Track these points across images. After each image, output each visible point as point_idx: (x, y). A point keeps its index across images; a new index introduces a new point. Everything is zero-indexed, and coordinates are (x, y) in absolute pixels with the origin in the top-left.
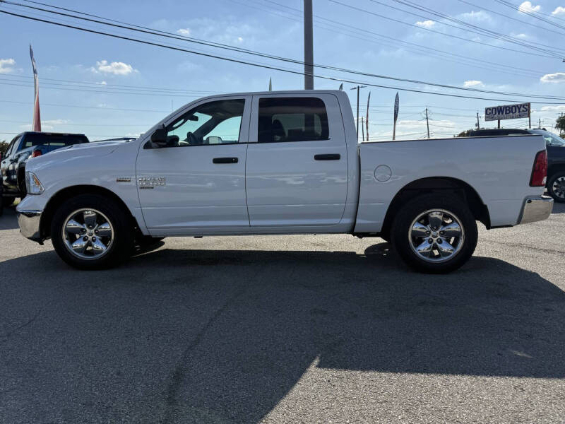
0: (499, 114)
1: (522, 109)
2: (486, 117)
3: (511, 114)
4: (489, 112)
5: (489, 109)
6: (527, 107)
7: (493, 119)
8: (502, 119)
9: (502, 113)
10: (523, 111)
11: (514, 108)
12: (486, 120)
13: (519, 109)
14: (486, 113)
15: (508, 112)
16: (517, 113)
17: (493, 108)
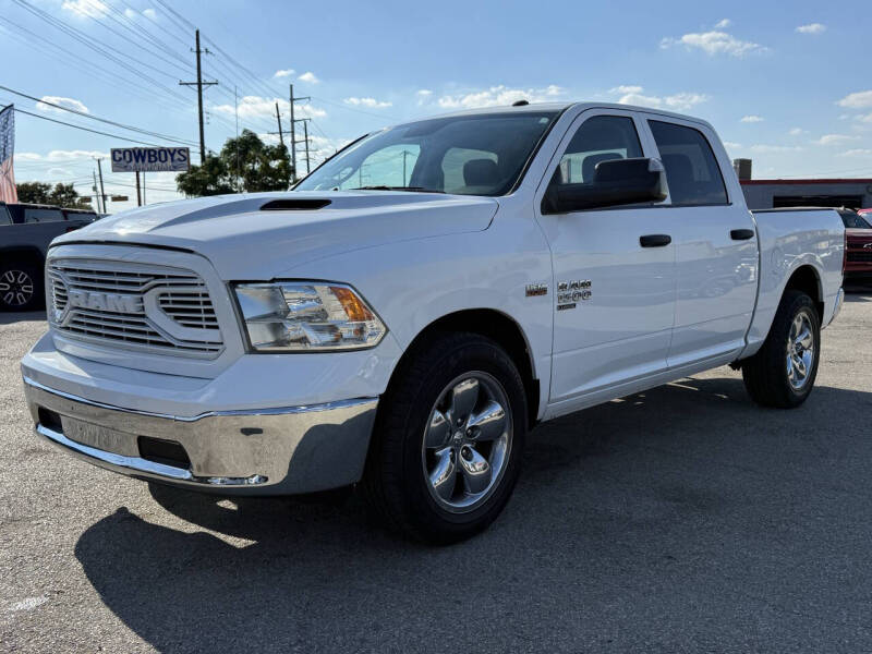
0: (137, 161)
1: (177, 156)
2: (113, 166)
3: (158, 162)
4: (118, 156)
5: (119, 151)
6: (185, 154)
7: (126, 169)
8: (144, 170)
9: (143, 161)
10: (179, 160)
11: (162, 153)
12: (114, 171)
13: (172, 155)
14: (114, 158)
15: (153, 159)
16: (169, 163)
17: (126, 150)
